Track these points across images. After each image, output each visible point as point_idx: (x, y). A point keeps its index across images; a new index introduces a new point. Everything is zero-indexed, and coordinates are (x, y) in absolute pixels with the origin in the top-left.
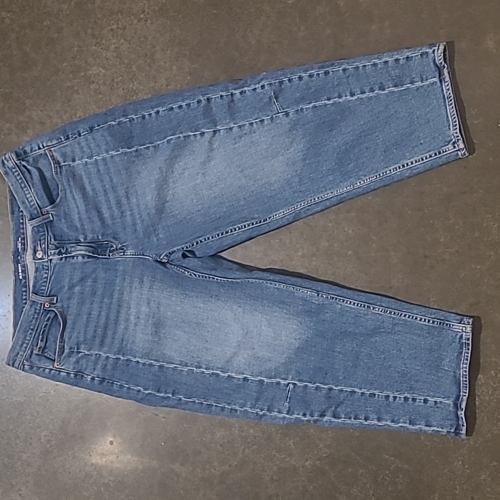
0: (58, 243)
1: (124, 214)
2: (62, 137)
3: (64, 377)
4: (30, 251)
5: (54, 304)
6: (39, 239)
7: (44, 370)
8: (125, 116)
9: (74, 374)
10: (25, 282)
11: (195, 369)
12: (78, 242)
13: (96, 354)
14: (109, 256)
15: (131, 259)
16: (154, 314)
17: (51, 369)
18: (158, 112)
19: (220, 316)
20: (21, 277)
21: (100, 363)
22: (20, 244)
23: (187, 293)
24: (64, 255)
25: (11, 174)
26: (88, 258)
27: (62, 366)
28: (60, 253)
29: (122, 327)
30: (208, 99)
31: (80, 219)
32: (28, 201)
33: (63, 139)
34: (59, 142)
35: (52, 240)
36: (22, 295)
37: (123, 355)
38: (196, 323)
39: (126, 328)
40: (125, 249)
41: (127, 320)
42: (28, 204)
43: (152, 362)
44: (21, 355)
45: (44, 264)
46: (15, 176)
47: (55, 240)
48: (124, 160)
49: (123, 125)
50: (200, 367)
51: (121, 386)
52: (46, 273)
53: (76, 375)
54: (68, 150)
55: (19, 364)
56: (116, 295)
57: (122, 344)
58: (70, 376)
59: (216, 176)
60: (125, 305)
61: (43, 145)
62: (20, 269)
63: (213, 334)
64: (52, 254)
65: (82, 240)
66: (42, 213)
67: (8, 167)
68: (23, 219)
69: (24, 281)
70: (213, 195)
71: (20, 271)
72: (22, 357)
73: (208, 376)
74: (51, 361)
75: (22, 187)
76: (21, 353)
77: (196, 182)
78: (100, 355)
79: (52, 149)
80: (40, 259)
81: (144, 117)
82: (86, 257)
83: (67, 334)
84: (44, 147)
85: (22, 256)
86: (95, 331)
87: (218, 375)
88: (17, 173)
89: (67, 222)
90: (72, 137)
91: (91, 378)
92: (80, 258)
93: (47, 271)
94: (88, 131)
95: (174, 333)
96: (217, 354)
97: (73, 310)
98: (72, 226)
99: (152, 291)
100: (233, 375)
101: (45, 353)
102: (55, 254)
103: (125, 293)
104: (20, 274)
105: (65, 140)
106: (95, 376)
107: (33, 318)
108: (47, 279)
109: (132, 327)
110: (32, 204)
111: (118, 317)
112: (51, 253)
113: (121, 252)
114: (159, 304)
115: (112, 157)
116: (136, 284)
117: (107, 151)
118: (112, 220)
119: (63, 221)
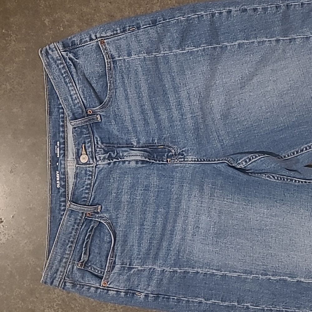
0: (106, 146)
1: (184, 117)
2: (118, 29)
3: (113, 296)
4: (71, 156)
5: (98, 213)
6: (83, 142)
7: (89, 289)
8: (194, 12)
9: (124, 292)
10: (65, 192)
11: (260, 276)
12: (130, 146)
13: (150, 269)
14: (167, 161)
15: (192, 165)
16: (215, 223)
17: (97, 288)
18: (230, 12)
19: (285, 221)
20: (58, 186)
21: (155, 277)
22: (58, 149)
23: (250, 199)
24: (114, 160)
25: (54, 66)
26: (142, 164)
27: (109, 285)
28: (110, 158)
29: (178, 237)
30: (287, 5)
31: (132, 120)
32: (72, 99)
33: (119, 32)
34: (114, 34)
35: (99, 143)
36: (60, 205)
37: (180, 267)
38: (259, 230)
39: (183, 239)
40: (185, 155)
41: (184, 230)
42: (71, 102)
43: (214, 271)
44: (61, 272)
45: (88, 169)
46: (60, 69)
47: (102, 143)
48: (190, 59)
49: (191, 21)
50: (266, 275)
51: (179, 301)
52: (89, 179)
53: (126, 293)
54: (123, 43)
55: (60, 281)
56: (173, 205)
57: (178, 256)
58: (120, 294)
59: (288, 84)
60: (182, 214)
61: (96, 36)
62: (58, 176)
63: (277, 240)
64: (102, 158)
65: (135, 144)
66: (87, 113)
67: (52, 58)
68: (63, 121)
69: (63, 190)
70: (283, 104)
71: (58, 179)
72: (63, 274)
73: (275, 281)
74: (97, 279)
75: (65, 82)
76: (60, 269)
77: (266, 89)
78: (154, 269)
79: (105, 41)
80: (85, 164)
81: (213, 15)
82: (140, 162)
83: (119, 248)
84: (97, 38)
85: (62, 162)
86: (151, 243)
87: (285, 281)
88: (62, 66)
89: (117, 124)
90: (129, 30)
91: (145, 295)
92: (133, 164)
93: (90, 177)
94: (149, 24)
95: (237, 242)
96: (283, 260)
97: (122, 221)
98: (123, 129)
99: (213, 199)
100: (302, 280)
101: (88, 267)
102: (104, 158)
103: (183, 201)
104: (58, 182)
105: (121, 32)
106: (149, 293)
107: (73, 229)
108: (91, 186)
109: (189, 237)
110: (76, 102)
111: (174, 227)
112: (100, 157)
113: (181, 158)
114: (220, 212)
115: (176, 55)
116: (196, 192)
117: (170, 49)
118: (170, 122)
119: (113, 122)
